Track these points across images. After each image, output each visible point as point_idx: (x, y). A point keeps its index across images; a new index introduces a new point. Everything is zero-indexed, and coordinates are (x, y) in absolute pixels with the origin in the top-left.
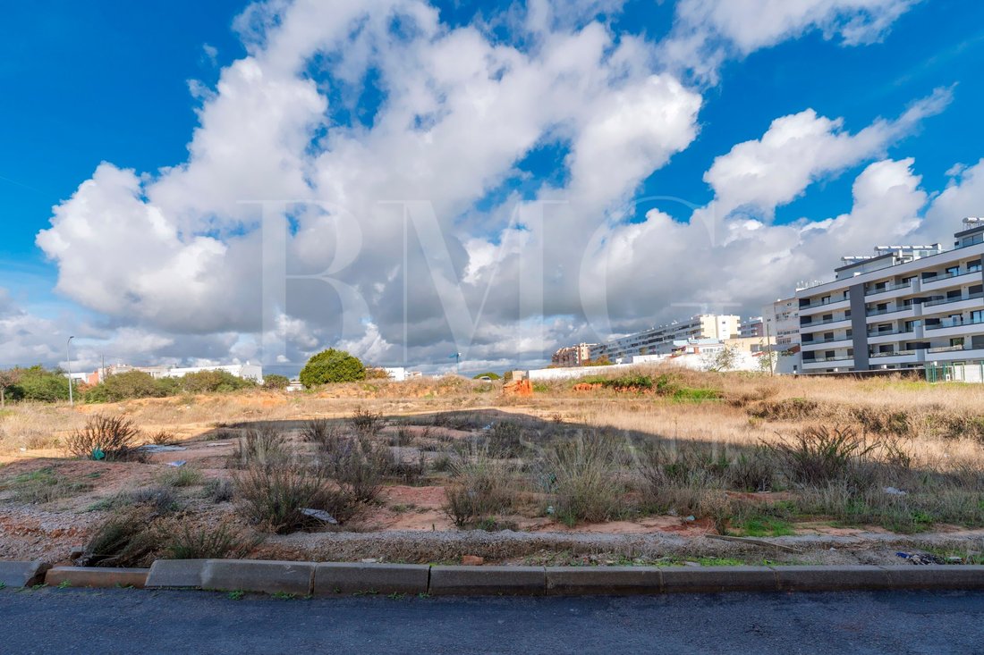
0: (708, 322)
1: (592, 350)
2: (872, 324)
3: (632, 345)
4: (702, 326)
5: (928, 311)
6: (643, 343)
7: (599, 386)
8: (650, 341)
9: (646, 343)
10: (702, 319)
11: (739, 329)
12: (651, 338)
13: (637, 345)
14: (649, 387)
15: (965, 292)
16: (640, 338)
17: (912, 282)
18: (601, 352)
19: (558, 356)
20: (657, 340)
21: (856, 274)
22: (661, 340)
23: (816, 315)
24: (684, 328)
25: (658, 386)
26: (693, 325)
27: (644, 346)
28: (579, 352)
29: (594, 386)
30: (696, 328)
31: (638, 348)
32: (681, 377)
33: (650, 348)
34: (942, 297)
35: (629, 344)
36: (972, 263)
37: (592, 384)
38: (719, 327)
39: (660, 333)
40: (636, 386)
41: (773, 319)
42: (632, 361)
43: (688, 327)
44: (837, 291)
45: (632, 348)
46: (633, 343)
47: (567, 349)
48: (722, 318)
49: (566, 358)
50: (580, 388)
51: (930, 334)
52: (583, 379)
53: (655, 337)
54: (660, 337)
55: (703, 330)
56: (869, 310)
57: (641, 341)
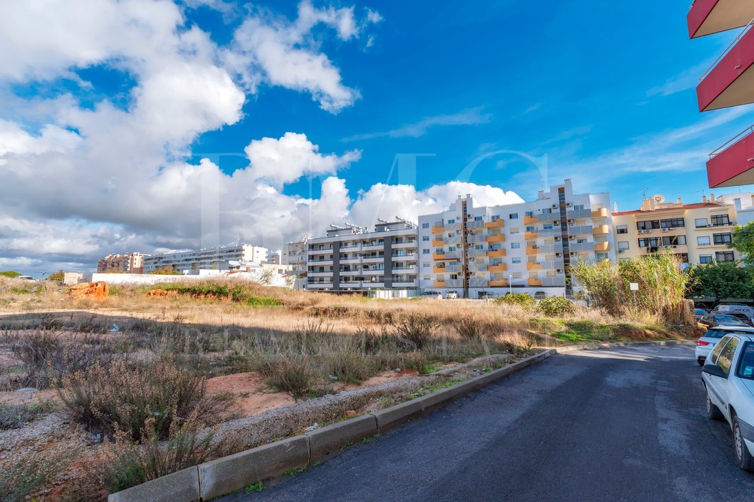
0: (248, 250)
1: (146, 260)
2: (342, 265)
3: (186, 260)
4: (243, 252)
5: (366, 261)
6: (196, 259)
7: (175, 292)
8: (202, 259)
9: (199, 259)
10: (244, 247)
11: (266, 257)
12: (203, 256)
13: (190, 260)
14: (226, 295)
15: (378, 253)
16: (194, 254)
17: (359, 245)
18: (155, 263)
19: (106, 262)
20: (208, 258)
21: (337, 235)
22: (212, 258)
23: (316, 255)
24: (230, 251)
25: (233, 294)
26: (237, 251)
27: (196, 261)
28: (132, 260)
29: (170, 292)
30: (239, 253)
31: (190, 262)
32: (251, 288)
33: (202, 263)
34: (369, 255)
35: (184, 258)
36: (381, 240)
37: (167, 290)
38: (254, 255)
40: (214, 294)
41: (287, 254)
42: (198, 274)
43: (233, 251)
44: (327, 243)
46: (187, 258)
47: (118, 256)
48: (256, 248)
49: (116, 264)
50: (154, 294)
51: (365, 273)
52: (158, 286)
53: (207, 256)
54: (211, 256)
55: (244, 255)
56: (341, 256)
57: (194, 257)
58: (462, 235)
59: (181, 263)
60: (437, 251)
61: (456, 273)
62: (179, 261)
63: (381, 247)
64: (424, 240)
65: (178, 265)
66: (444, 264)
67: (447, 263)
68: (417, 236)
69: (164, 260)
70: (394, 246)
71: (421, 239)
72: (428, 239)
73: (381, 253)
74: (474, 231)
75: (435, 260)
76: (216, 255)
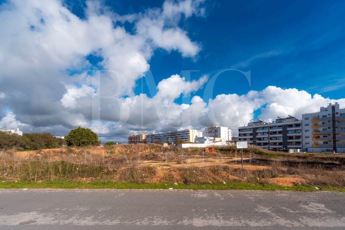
0: (191, 131)
1: (147, 136)
3: (164, 136)
5: (271, 136)
6: (169, 136)
8: (171, 135)
9: (170, 136)
12: (172, 134)
13: (166, 136)
15: (277, 132)
19: (132, 137)
22: (175, 135)
23: (243, 134)
24: (183, 132)
27: (169, 137)
28: (142, 137)
30: (187, 133)
31: (166, 137)
33: (171, 137)
35: (163, 135)
39: (175, 133)
43: (185, 132)
45: (164, 137)
46: (164, 135)
49: (135, 138)
53: (173, 134)
54: (175, 134)
55: (190, 133)
56: (257, 134)
57: (168, 135)
58: (332, 123)
59: (162, 137)
60: (314, 130)
61: (328, 141)
62: (161, 136)
63: (281, 130)
64: (306, 125)
65: (161, 138)
66: (319, 137)
67: (321, 137)
68: (301, 124)
69: (155, 136)
70: (288, 129)
71: (303, 125)
72: (308, 125)
73: (280, 132)
74: (340, 121)
75: (314, 135)
76: (177, 134)
